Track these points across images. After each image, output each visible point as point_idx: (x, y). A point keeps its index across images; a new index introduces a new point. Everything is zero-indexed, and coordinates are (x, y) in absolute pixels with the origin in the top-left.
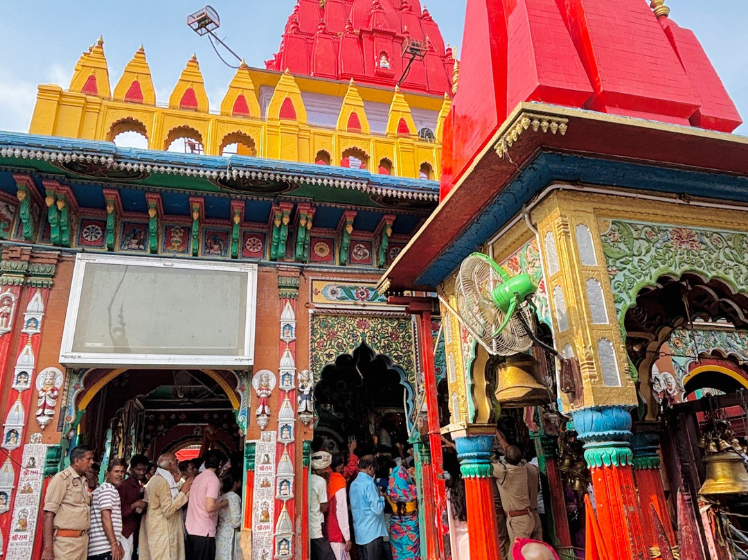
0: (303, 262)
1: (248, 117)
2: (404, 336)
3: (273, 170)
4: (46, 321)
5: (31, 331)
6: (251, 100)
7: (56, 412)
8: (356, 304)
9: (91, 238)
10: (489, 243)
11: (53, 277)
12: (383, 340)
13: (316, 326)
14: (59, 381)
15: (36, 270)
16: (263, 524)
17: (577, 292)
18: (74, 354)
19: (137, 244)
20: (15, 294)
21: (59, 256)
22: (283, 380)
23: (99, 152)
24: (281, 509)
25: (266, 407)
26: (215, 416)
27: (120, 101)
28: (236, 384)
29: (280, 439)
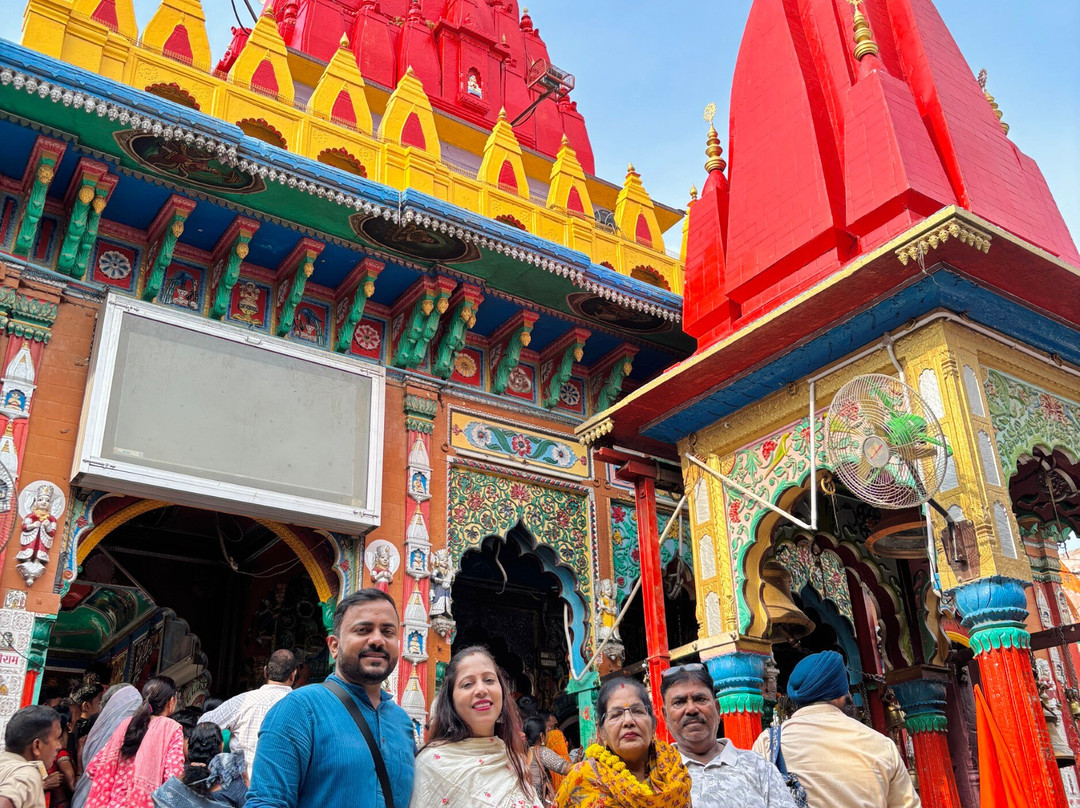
0: (444, 379)
1: (355, 129)
2: (575, 521)
3: (463, 223)
4: (37, 400)
5: (12, 412)
7: (54, 559)
8: (512, 460)
9: (113, 273)
10: (809, 381)
11: (53, 326)
12: (547, 522)
13: (453, 485)
14: (59, 506)
15: (25, 309)
18: (104, 461)
19: (188, 298)
21: (63, 291)
22: (412, 560)
23: (218, 135)
27: (156, 52)
28: (334, 561)
29: (406, 654)
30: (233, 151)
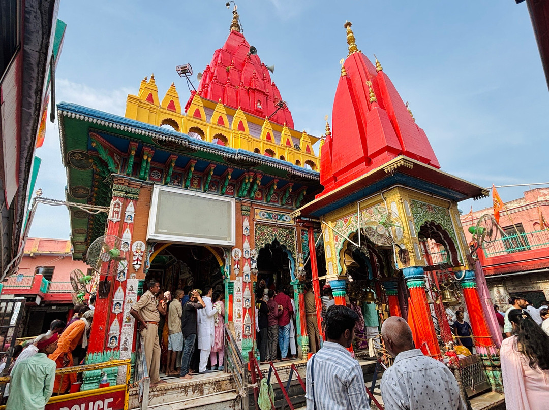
0: (252, 199)
1: (224, 127)
2: (291, 237)
4: (136, 217)
5: (129, 221)
7: (143, 263)
8: (272, 221)
9: (156, 177)
10: (358, 202)
11: (139, 195)
12: (283, 238)
13: (256, 230)
14: (144, 248)
15: (130, 191)
16: (239, 319)
18: (155, 235)
20: (122, 202)
21: (141, 184)
22: (245, 253)
24: (246, 312)
25: (239, 266)
27: (165, 109)
28: (223, 255)
29: (244, 280)
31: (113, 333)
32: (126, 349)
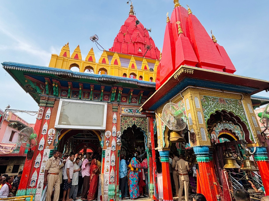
0: (119, 102)
1: (106, 64)
2: (145, 122)
3: (113, 78)
4: (51, 116)
5: (47, 119)
6: (107, 59)
7: (53, 141)
8: (132, 114)
9: (64, 95)
10: (170, 100)
11: (53, 104)
12: (139, 123)
13: (122, 119)
14: (54, 133)
15: (49, 103)
16: (107, 172)
17: (195, 115)
18: (58, 125)
19: (76, 96)
20: (43, 109)
21: (55, 99)
22: (113, 134)
23: (68, 72)
24: (112, 168)
25: (108, 141)
26: (92, 141)
27: (73, 59)
28: (101, 134)
29: (112, 149)
30: (71, 75)
31: (33, 179)
32: (40, 187)
